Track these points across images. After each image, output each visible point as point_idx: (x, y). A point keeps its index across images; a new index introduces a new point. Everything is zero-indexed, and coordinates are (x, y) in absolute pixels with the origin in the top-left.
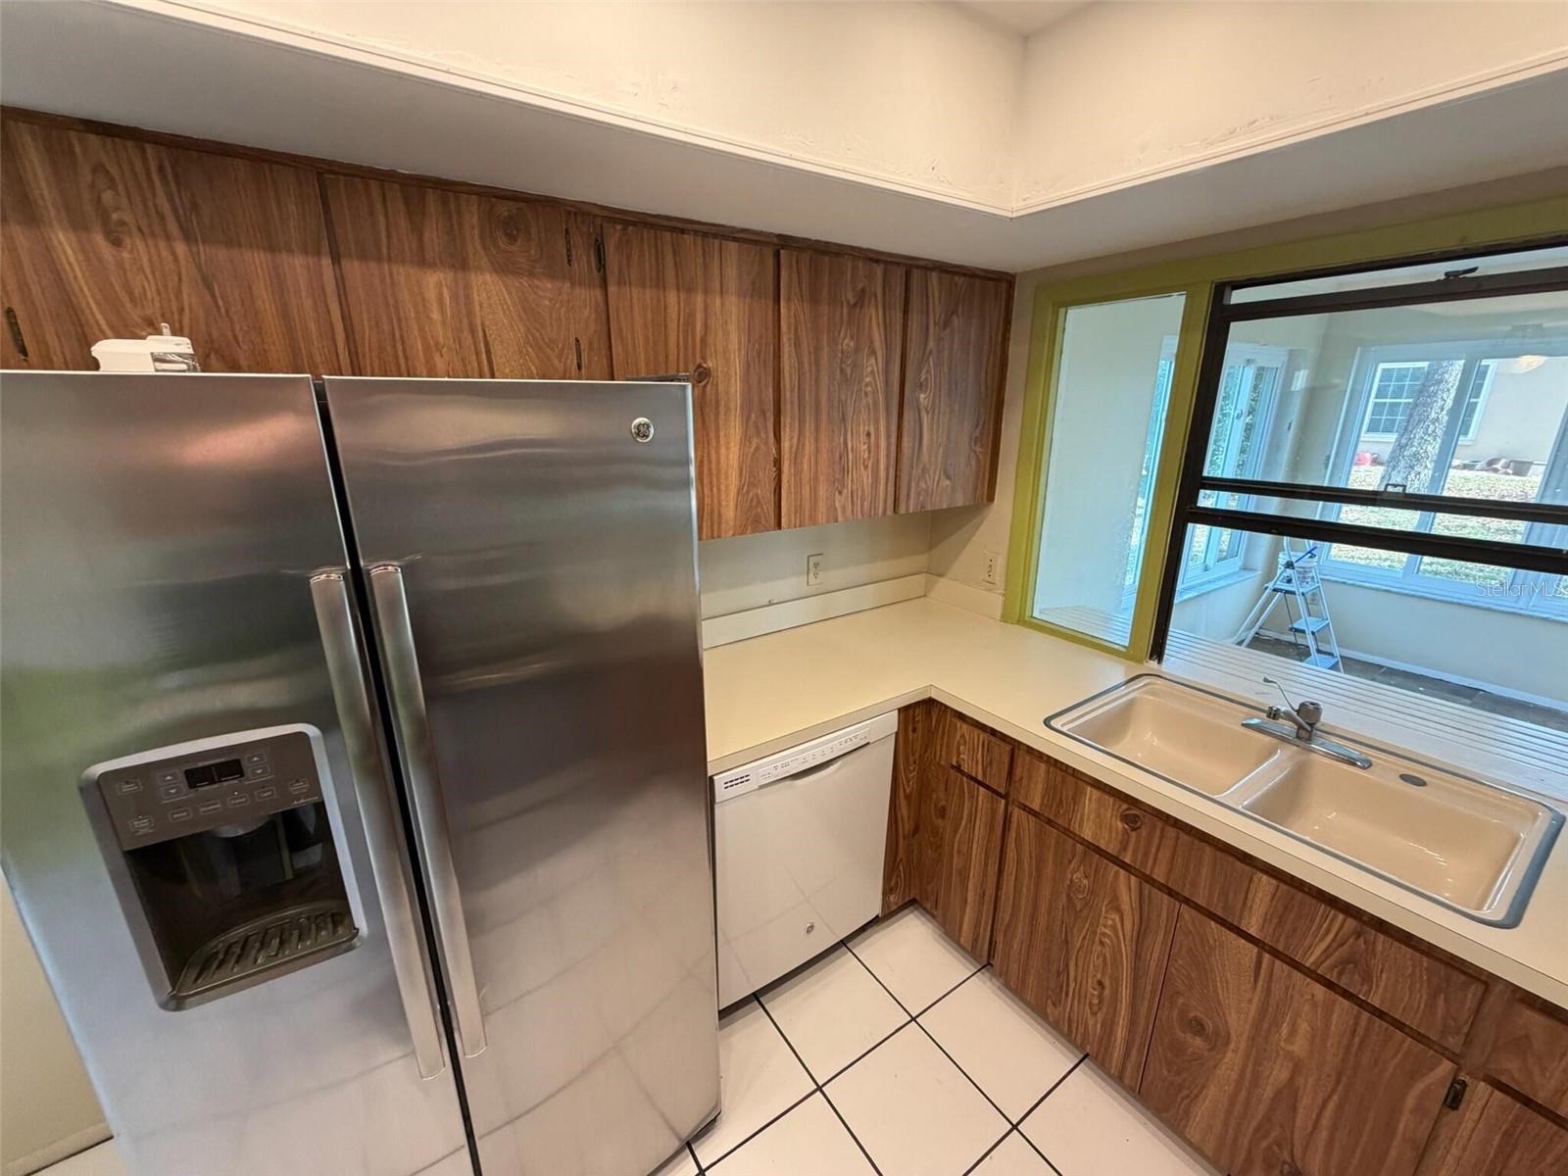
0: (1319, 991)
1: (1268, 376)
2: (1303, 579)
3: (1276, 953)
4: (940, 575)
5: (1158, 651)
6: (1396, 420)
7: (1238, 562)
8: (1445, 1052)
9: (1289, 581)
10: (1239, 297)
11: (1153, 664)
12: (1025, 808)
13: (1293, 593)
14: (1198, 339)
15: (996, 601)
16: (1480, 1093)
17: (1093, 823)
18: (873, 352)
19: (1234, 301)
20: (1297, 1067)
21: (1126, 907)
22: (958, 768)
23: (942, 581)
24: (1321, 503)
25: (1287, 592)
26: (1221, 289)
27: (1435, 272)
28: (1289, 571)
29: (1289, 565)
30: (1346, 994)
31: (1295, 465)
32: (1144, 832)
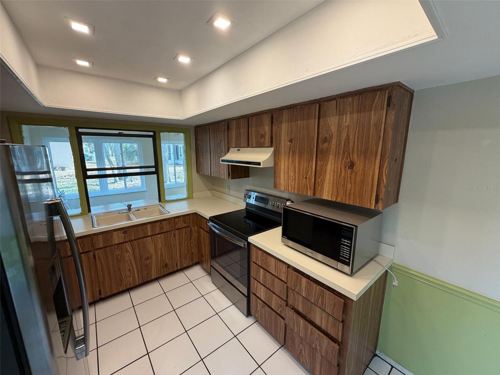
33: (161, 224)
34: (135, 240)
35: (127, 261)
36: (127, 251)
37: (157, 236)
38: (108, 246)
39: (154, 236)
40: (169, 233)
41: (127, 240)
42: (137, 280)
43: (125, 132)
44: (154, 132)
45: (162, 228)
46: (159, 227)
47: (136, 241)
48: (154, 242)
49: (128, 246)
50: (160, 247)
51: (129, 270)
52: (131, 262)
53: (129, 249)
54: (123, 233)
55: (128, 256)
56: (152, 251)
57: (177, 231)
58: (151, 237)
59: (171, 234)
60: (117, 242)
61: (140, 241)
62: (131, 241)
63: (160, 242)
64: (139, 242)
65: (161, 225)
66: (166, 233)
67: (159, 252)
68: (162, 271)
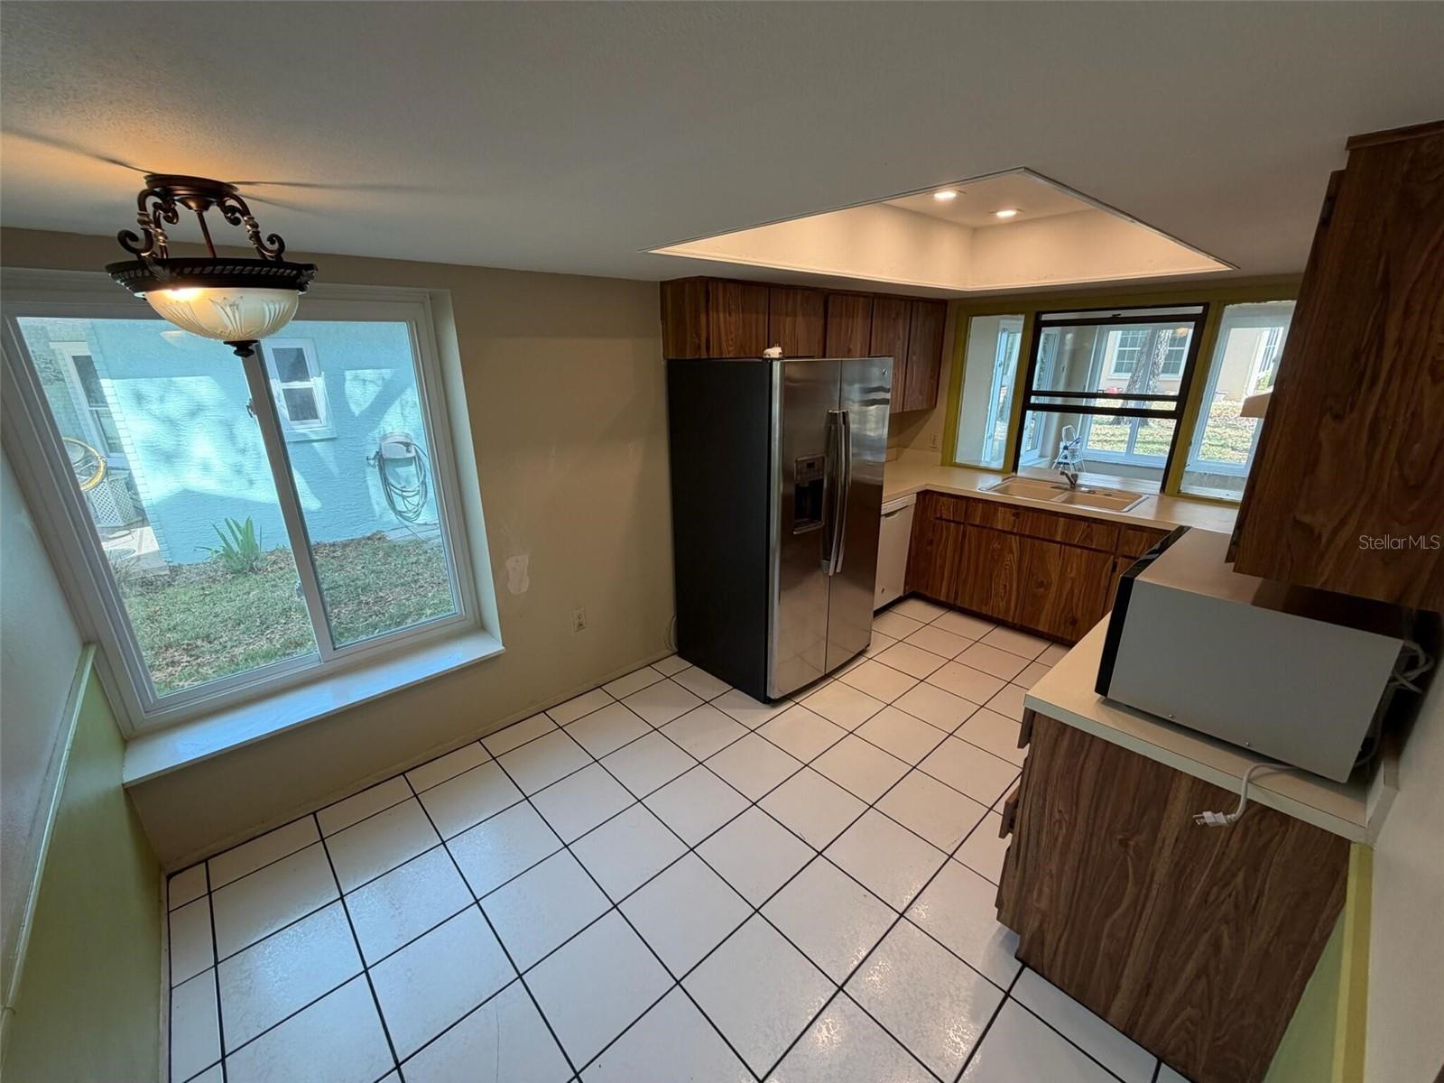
0: (1079, 550)
1: (1051, 339)
2: (1073, 456)
3: (1066, 544)
4: (905, 447)
5: (1015, 468)
6: (1123, 363)
7: (1037, 452)
8: (1112, 554)
9: (1066, 458)
10: (1045, 317)
11: (1014, 474)
12: (973, 525)
13: (1068, 464)
14: (1030, 333)
15: (939, 456)
16: (1120, 560)
17: (1002, 521)
18: (899, 338)
19: (1043, 319)
20: (1073, 581)
21: (1015, 549)
22: (941, 518)
23: (907, 450)
24: (1081, 415)
25: (1065, 464)
26: (1039, 314)
27: (1108, 314)
28: (1066, 451)
29: (1066, 448)
30: (1087, 548)
31: (1069, 382)
32: (1021, 519)
33: (1088, 527)
34: (1029, 537)
35: (1006, 569)
36: (1011, 552)
37: (1073, 548)
38: (984, 527)
39: (1067, 547)
40: (1102, 556)
41: (1015, 531)
42: (1011, 613)
43: (1124, 313)
44: (1206, 306)
45: (1089, 537)
46: (1083, 532)
47: (1030, 540)
48: (1064, 559)
49: (1014, 542)
50: (1072, 575)
51: (1005, 586)
52: (1011, 574)
53: (1015, 546)
54: (1014, 515)
55: (1011, 559)
56: (1055, 577)
57: (1124, 559)
58: (1059, 546)
59: (1105, 562)
60: (1000, 527)
61: (1036, 542)
62: (1022, 536)
63: (1075, 566)
64: (1035, 545)
65: (1089, 529)
66: (1095, 553)
67: (1068, 586)
68: (1062, 627)
